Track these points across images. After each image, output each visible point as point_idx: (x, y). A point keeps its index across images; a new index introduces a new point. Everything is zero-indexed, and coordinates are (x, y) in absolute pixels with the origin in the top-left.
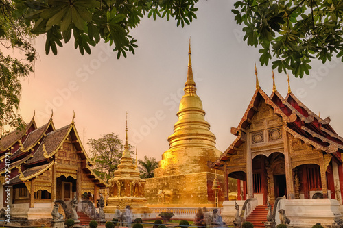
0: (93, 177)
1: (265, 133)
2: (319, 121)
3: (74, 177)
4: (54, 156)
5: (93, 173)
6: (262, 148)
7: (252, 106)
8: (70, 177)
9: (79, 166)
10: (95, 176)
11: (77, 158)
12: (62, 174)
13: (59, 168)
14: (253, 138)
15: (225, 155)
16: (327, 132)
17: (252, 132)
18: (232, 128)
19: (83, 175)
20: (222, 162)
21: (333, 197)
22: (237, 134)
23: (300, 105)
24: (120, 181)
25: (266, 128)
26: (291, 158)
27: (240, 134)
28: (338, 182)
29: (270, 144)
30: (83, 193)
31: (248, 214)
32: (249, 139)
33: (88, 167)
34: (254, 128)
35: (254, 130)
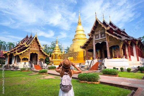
0: (43, 53)
1: (100, 35)
2: (121, 30)
3: (37, 53)
4: (29, 46)
5: (43, 51)
6: (98, 40)
7: (94, 25)
8: (35, 53)
9: (38, 49)
10: (44, 52)
11: (38, 47)
12: (32, 52)
13: (31, 50)
14: (96, 37)
15: (86, 43)
16: (124, 34)
17: (95, 35)
18: (88, 34)
19: (40, 52)
20: (85, 46)
21: (126, 58)
22: (90, 36)
23: (114, 25)
24: (54, 54)
25: (100, 33)
26: (109, 44)
27: (91, 35)
28: (128, 52)
29: (101, 38)
30: (40, 58)
31: (93, 65)
32: (94, 37)
33: (41, 49)
34: (96, 33)
35: (96, 34)
